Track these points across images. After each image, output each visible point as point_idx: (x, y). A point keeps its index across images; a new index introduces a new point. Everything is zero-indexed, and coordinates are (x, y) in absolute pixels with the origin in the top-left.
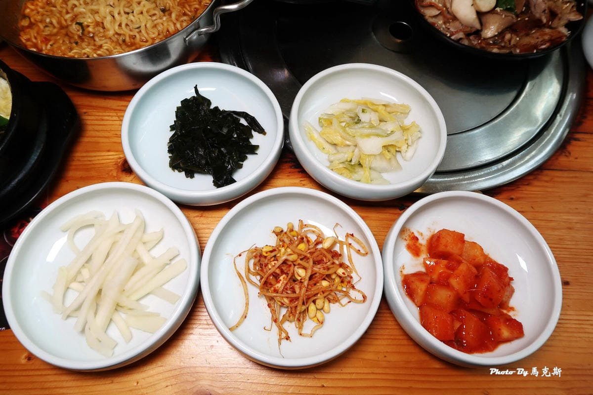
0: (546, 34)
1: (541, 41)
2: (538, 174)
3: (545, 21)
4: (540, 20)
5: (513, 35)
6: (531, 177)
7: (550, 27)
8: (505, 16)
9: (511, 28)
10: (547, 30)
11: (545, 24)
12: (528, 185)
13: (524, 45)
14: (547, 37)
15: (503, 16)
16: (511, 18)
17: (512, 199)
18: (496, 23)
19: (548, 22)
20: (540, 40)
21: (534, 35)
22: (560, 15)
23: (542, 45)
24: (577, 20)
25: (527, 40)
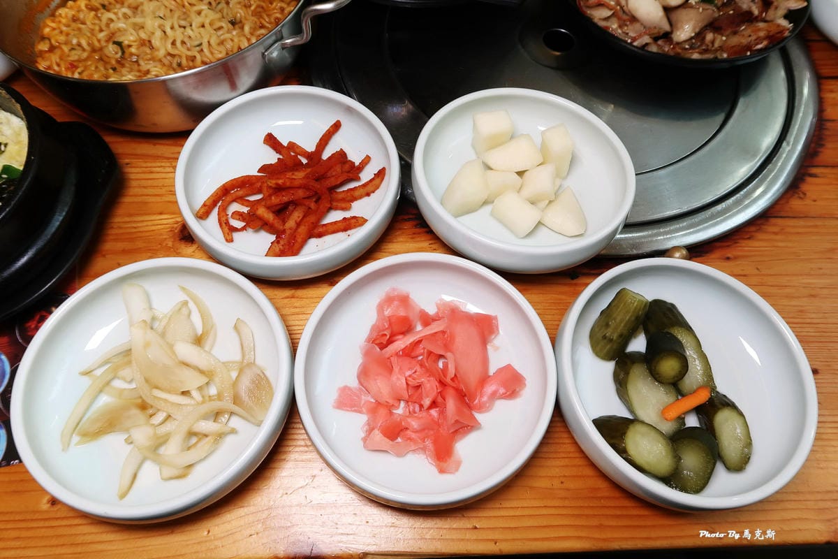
0: (760, 30)
1: (756, 40)
2: (762, 224)
3: (756, 12)
4: (750, 13)
5: (716, 35)
6: (753, 229)
7: (765, 21)
8: (703, 9)
9: (713, 26)
10: (761, 25)
11: (757, 17)
12: (749, 238)
13: (733, 47)
14: (762, 34)
15: (701, 10)
16: (711, 11)
17: (728, 258)
18: (692, 20)
19: (761, 13)
20: (753, 38)
21: (744, 33)
22: (775, 4)
23: (757, 44)
24: (800, 7)
25: (735, 40)
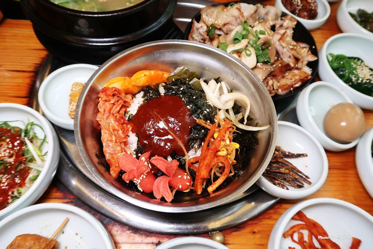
0: (296, 75)
1: (295, 81)
3: (292, 65)
4: (288, 65)
5: (274, 80)
7: (297, 69)
8: (265, 69)
9: (272, 75)
10: (296, 72)
11: (293, 68)
13: (283, 86)
14: (297, 78)
15: (264, 69)
16: (269, 68)
18: (260, 73)
19: (295, 65)
20: (293, 80)
21: (288, 77)
22: (302, 60)
23: (295, 84)
24: (314, 60)
25: (284, 82)
